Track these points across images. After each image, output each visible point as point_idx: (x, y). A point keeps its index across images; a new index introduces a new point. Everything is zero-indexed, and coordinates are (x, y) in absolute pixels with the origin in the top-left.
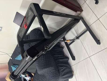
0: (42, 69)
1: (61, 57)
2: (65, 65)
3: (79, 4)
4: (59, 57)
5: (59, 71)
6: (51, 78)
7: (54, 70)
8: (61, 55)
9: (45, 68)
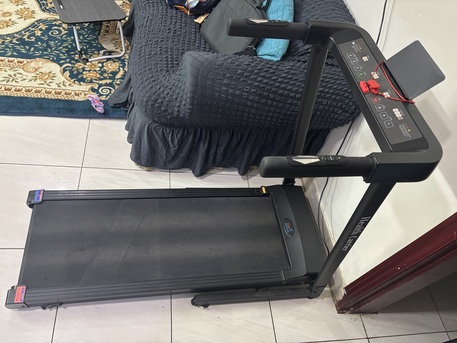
0: (196, 77)
1: (216, 153)
2: (182, 155)
3: (376, 313)
4: (218, 146)
5: (170, 125)
6: (153, 90)
7: (175, 113)
8: (219, 156)
9: (195, 85)
